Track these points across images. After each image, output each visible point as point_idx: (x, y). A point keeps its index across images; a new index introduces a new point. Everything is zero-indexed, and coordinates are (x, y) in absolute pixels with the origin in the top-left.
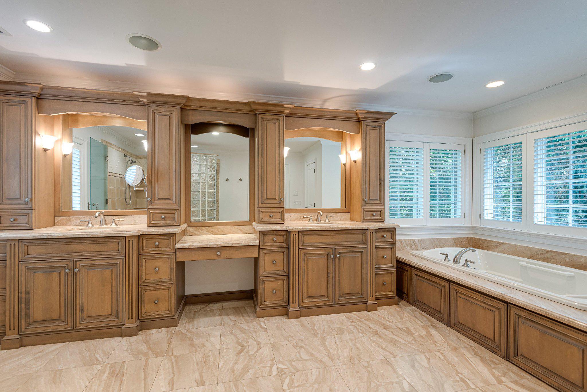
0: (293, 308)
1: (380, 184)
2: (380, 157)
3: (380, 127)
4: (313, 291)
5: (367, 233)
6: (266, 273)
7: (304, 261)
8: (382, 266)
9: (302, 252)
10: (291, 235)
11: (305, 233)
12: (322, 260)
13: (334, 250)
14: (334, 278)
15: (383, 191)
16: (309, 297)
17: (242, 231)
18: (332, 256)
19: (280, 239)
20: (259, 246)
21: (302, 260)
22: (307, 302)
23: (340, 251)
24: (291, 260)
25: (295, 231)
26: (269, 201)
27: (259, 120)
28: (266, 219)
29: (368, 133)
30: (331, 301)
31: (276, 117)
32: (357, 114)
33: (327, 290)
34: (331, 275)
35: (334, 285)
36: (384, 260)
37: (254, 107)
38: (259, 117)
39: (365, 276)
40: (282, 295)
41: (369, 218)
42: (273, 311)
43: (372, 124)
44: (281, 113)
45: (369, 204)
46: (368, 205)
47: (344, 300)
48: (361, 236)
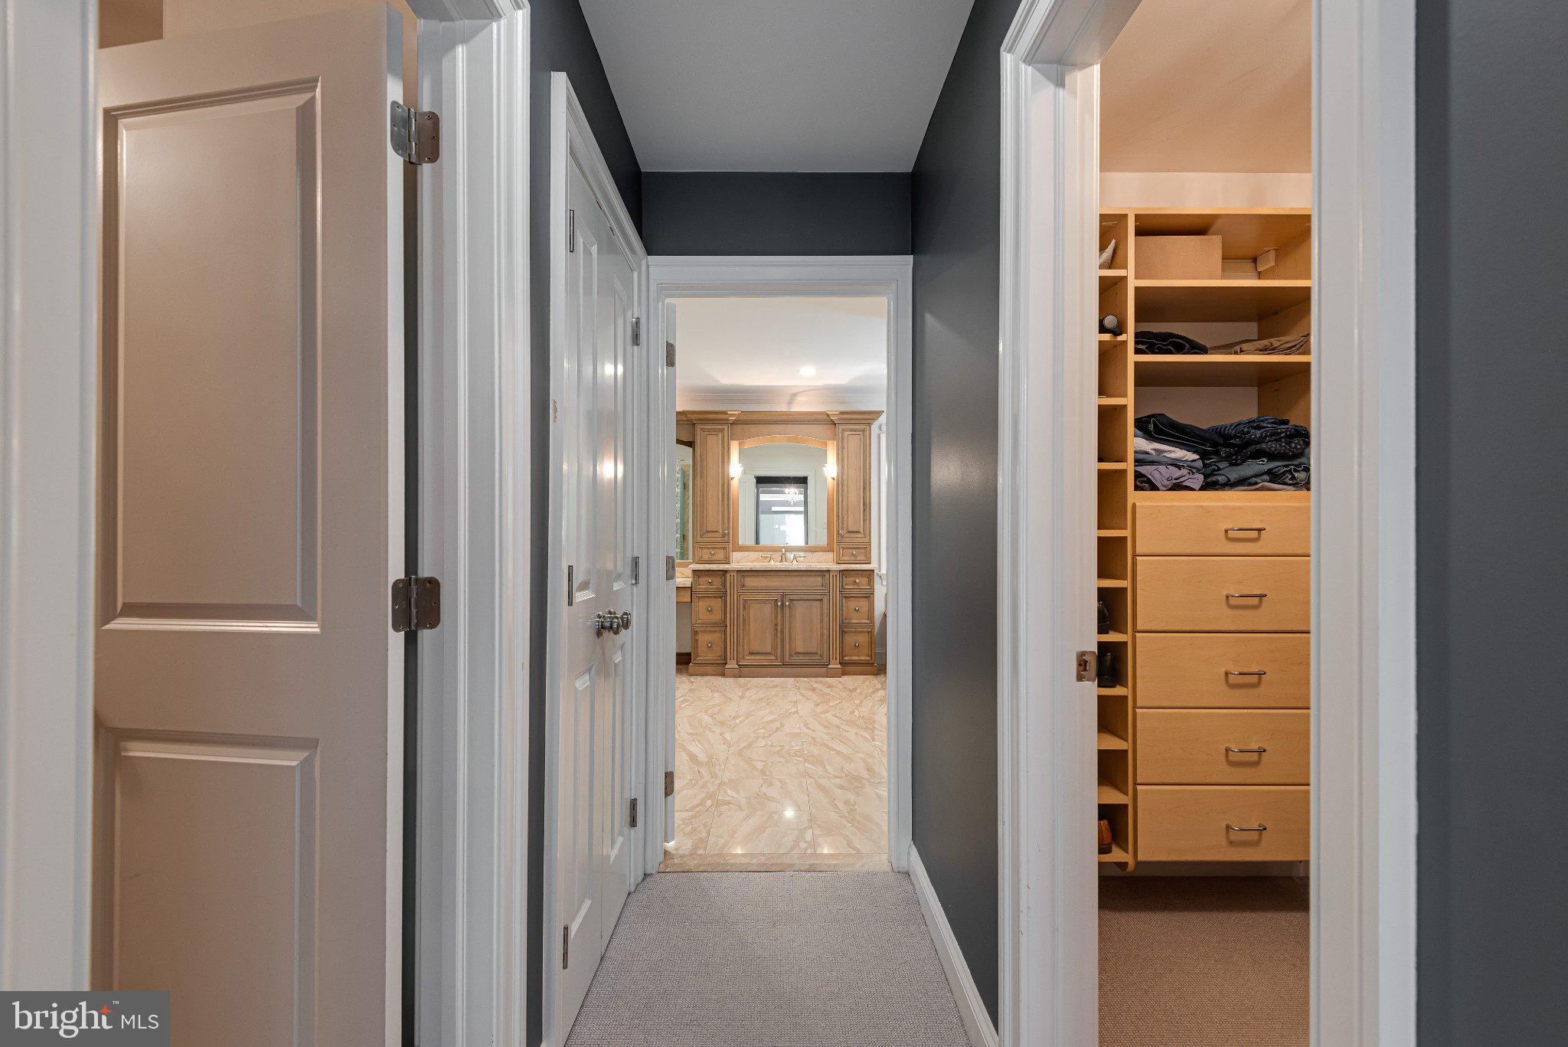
0: (732, 665)
1: (864, 510)
2: (865, 471)
3: (864, 431)
4: (756, 648)
5: (827, 576)
6: (699, 621)
7: (744, 607)
8: (854, 621)
9: (741, 597)
10: (728, 576)
11: (746, 574)
12: (768, 609)
13: (783, 596)
14: (782, 632)
15: (868, 521)
16: (751, 654)
17: (683, 574)
18: (779, 604)
19: (717, 582)
20: (691, 588)
21: (741, 607)
22: (748, 660)
23: (792, 597)
24: (728, 609)
25: (733, 571)
26: (710, 535)
27: (698, 432)
28: (706, 557)
29: (846, 440)
30: (779, 660)
31: (720, 427)
32: (828, 415)
33: (774, 647)
34: (779, 628)
35: (783, 640)
36: (856, 614)
37: (693, 417)
38: (699, 427)
39: (826, 632)
40: (719, 650)
41: (847, 558)
42: (709, 669)
43: (851, 427)
44: (725, 421)
45: (847, 539)
46: (845, 540)
47: (796, 659)
48: (820, 579)
